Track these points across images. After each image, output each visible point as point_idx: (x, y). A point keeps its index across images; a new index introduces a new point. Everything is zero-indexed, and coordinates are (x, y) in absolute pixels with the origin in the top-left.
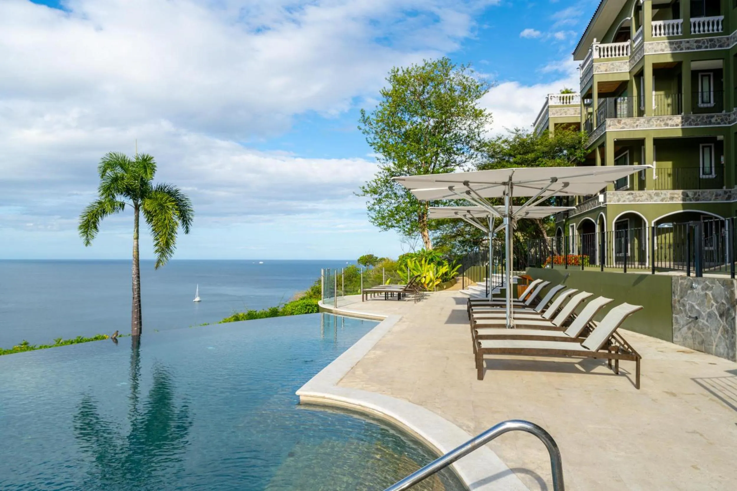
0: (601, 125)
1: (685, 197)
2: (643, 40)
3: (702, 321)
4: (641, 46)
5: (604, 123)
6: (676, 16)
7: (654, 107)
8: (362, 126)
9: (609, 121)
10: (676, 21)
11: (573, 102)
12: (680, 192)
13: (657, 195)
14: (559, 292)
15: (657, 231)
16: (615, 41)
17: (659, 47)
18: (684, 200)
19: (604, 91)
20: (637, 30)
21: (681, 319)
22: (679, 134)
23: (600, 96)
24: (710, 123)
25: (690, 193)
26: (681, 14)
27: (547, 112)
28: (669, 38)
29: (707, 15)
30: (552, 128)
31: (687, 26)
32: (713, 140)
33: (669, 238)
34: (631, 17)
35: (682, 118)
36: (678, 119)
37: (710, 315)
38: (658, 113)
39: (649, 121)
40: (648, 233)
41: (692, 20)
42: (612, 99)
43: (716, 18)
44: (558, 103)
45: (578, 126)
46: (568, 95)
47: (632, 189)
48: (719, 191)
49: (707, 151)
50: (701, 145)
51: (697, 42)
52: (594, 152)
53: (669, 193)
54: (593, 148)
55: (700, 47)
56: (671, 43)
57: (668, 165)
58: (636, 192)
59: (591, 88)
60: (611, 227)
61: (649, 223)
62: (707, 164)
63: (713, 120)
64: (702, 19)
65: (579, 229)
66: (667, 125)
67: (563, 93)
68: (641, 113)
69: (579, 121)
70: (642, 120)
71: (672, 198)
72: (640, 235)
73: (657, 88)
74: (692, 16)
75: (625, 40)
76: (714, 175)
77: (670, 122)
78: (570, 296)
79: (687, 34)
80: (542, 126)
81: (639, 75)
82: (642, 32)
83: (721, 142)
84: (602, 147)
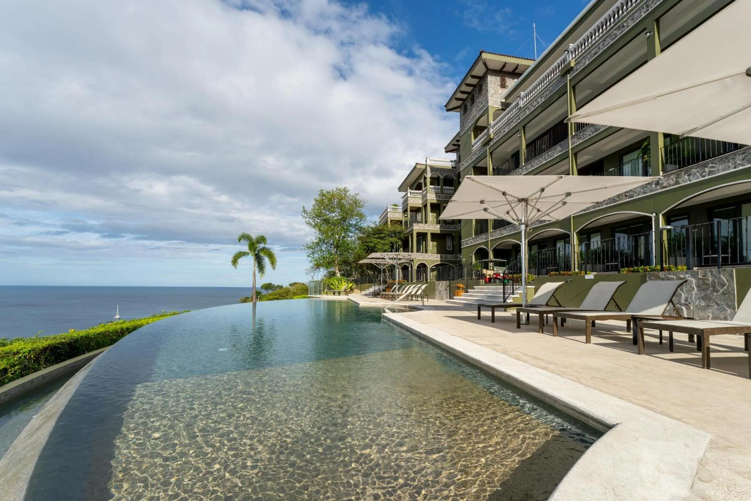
0: (411, 225)
1: (441, 257)
2: (427, 192)
3: (441, 292)
4: (426, 194)
5: (412, 225)
6: (438, 185)
7: (431, 220)
8: (303, 214)
9: (414, 225)
10: (438, 187)
11: (398, 210)
12: (439, 255)
13: (432, 256)
14: (406, 287)
15: (432, 270)
16: (416, 189)
17: (433, 196)
18: (441, 258)
19: (412, 209)
20: (425, 187)
21: (437, 292)
22: (439, 232)
23: (411, 211)
24: (450, 229)
25: (443, 255)
26: (440, 184)
27: (387, 214)
28: (436, 193)
29: (449, 186)
30: (389, 222)
31: (442, 189)
32: (451, 235)
33: (435, 273)
34: (422, 181)
35: (440, 226)
36: (439, 226)
37: (443, 290)
38: (432, 224)
39: (429, 226)
40: (429, 270)
41: (444, 187)
42: (415, 213)
43: (452, 188)
44: (392, 210)
45: (401, 222)
46: (396, 207)
47: (423, 252)
48: (453, 256)
49: (449, 238)
50: (447, 237)
51: (445, 196)
52: (408, 236)
53: (436, 255)
54: (408, 234)
55: (446, 198)
56: (436, 195)
57: (435, 243)
58: (424, 254)
59: (407, 208)
60: (415, 268)
61: (429, 267)
62: (449, 245)
63: (451, 228)
64: (447, 187)
65: (401, 269)
66: (435, 228)
67: (394, 206)
68: (426, 222)
69: (401, 219)
70: (427, 225)
71: (437, 257)
72: (426, 272)
73: (432, 212)
74: (444, 185)
75: (420, 190)
76: (451, 249)
77: (436, 227)
78: (410, 287)
79: (442, 193)
80: (384, 219)
81: (425, 206)
82: (426, 189)
83: (454, 236)
84: (412, 235)
